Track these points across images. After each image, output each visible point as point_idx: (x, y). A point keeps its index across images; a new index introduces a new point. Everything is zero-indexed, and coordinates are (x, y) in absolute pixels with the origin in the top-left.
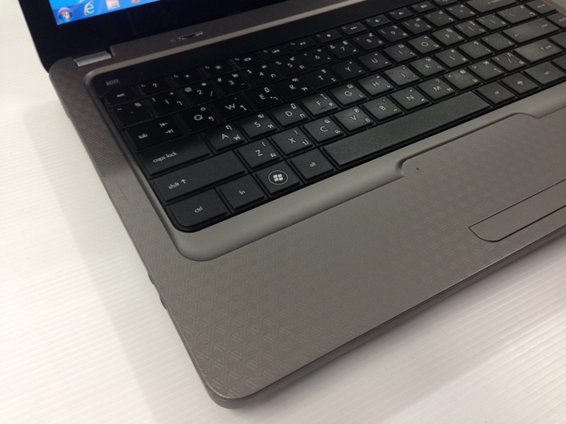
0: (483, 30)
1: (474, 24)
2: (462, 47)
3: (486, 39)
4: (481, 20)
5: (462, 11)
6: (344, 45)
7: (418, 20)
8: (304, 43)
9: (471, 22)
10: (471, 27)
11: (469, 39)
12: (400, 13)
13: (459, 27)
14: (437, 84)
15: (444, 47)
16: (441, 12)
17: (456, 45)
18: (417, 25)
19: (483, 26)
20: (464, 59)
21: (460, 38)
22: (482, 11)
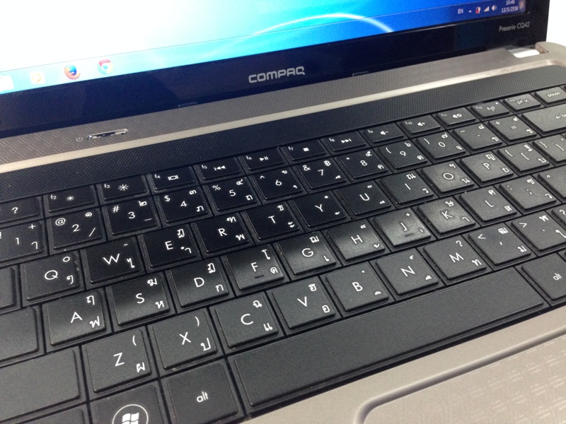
0: (544, 161)
1: (530, 150)
2: (508, 186)
3: (547, 176)
4: (542, 143)
5: (514, 127)
6: (324, 167)
7: (445, 136)
8: (266, 158)
9: (527, 146)
10: (525, 156)
11: (521, 174)
12: (420, 124)
13: (507, 152)
14: (458, 249)
15: (479, 183)
16: (482, 127)
17: (497, 182)
18: (442, 145)
19: (544, 154)
20: (509, 208)
21: (507, 171)
22: (545, 130)
